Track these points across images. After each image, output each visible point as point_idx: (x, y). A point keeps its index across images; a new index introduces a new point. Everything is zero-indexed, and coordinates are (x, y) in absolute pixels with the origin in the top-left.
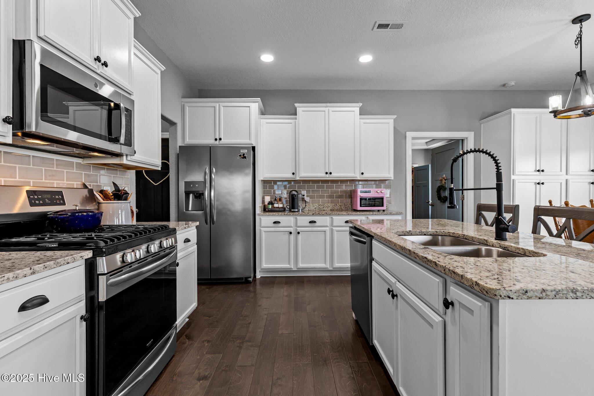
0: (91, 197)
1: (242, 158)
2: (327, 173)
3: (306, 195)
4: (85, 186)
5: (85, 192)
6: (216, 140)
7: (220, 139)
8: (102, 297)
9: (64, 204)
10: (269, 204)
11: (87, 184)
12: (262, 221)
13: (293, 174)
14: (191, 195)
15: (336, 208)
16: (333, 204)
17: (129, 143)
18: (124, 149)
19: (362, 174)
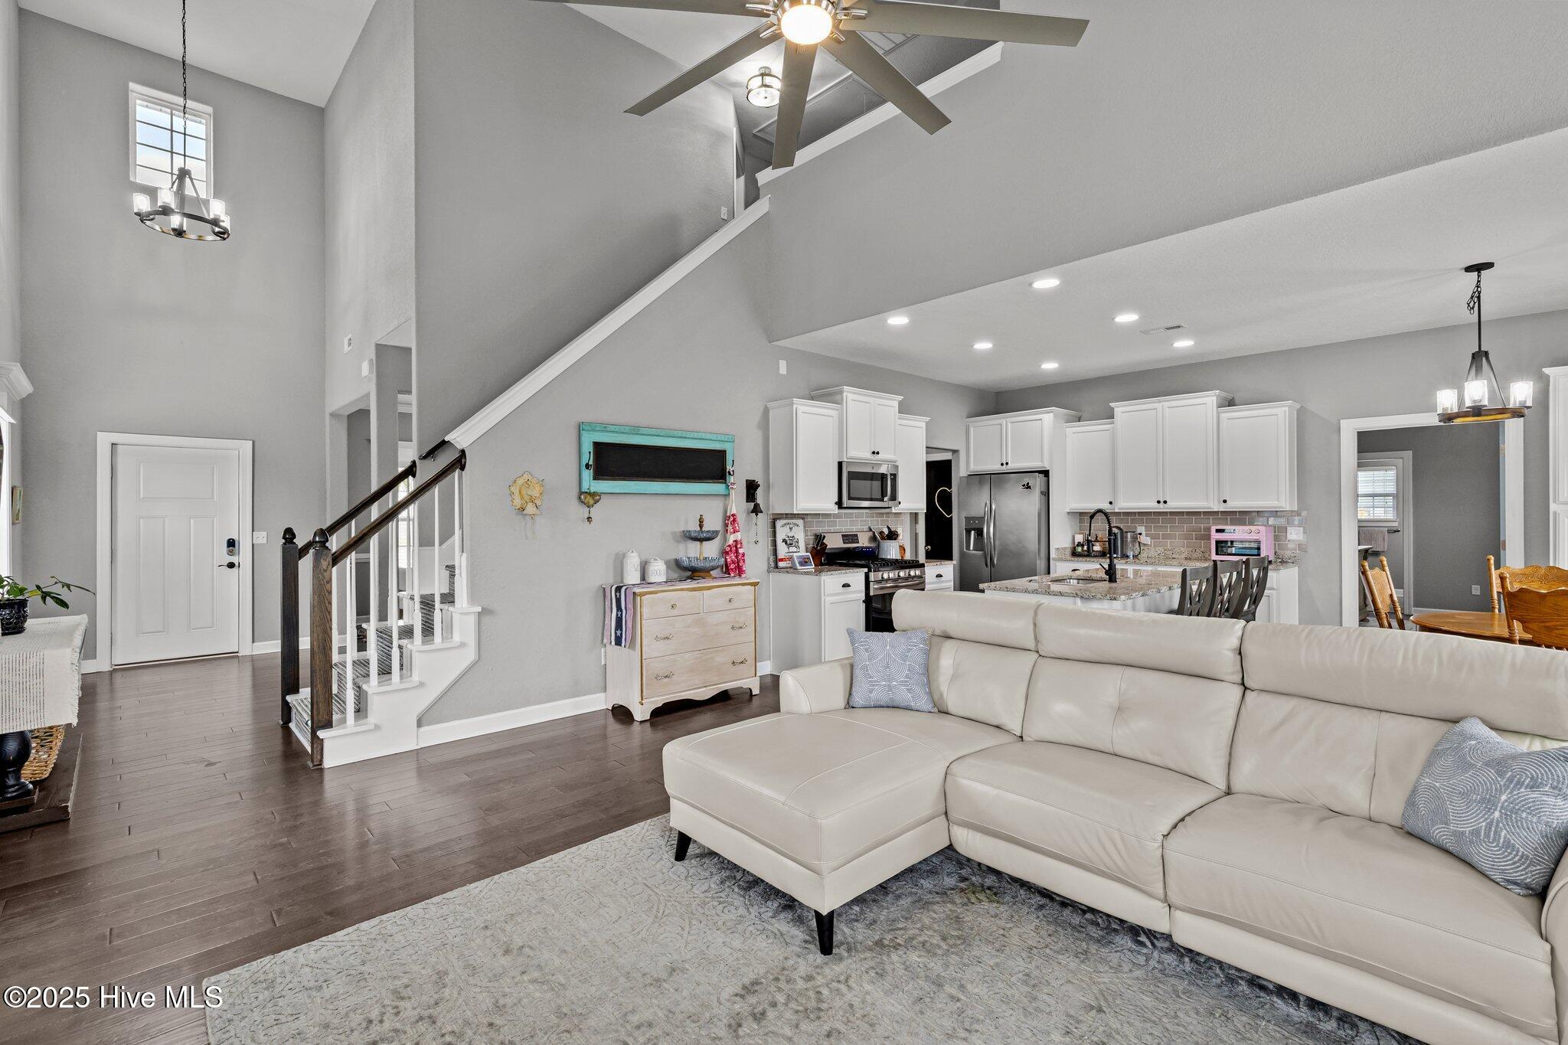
0: (874, 538)
1: (1027, 488)
2: (1159, 502)
3: (1144, 533)
4: (870, 530)
5: (871, 534)
6: (1002, 464)
7: (1007, 464)
8: (872, 594)
9: (858, 543)
10: (1078, 545)
11: (872, 528)
12: (1058, 567)
13: (1111, 503)
14: (973, 532)
15: (1195, 555)
16: (1191, 549)
17: (894, 498)
18: (891, 503)
19: (1225, 501)
